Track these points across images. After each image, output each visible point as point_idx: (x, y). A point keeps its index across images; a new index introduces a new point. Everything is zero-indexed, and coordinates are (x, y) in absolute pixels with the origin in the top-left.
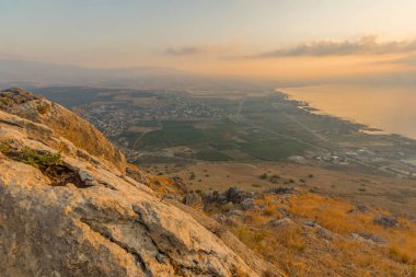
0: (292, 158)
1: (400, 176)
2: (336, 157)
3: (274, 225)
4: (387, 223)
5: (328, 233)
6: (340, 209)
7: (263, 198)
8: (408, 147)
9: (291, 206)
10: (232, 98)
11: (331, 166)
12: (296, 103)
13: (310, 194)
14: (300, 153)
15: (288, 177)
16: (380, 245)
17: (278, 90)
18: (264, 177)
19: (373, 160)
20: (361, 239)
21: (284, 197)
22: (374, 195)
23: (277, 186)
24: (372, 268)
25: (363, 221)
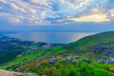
0: (17, 56)
1: (43, 50)
11: (30, 54)
14: (20, 54)
19: (38, 49)
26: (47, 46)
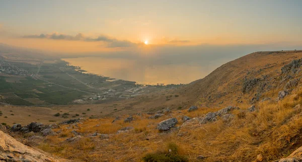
0: (75, 101)
1: (127, 98)
2: (99, 96)
3: (70, 141)
4: (130, 120)
5: (106, 135)
6: (108, 122)
7: (59, 127)
8: (125, 84)
9: (80, 129)
10: (33, 63)
11: (98, 102)
12: (73, 67)
13: (90, 120)
14: (80, 97)
15: (74, 113)
16: (131, 130)
17: (63, 60)
18: (57, 115)
19: (116, 94)
20: (122, 131)
21: (74, 124)
22: (121, 110)
23: (68, 119)
24: (132, 141)
25: (120, 124)
26: (137, 89)
